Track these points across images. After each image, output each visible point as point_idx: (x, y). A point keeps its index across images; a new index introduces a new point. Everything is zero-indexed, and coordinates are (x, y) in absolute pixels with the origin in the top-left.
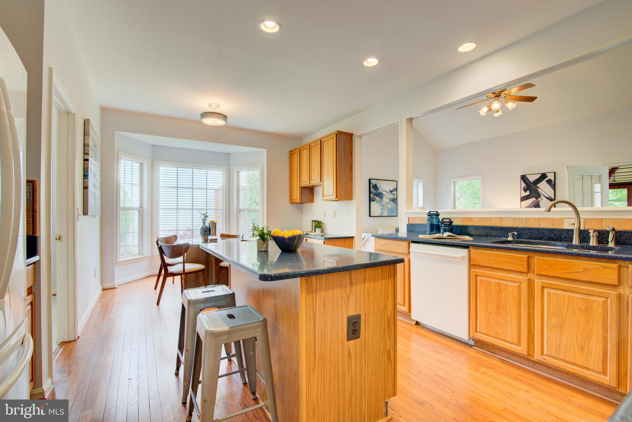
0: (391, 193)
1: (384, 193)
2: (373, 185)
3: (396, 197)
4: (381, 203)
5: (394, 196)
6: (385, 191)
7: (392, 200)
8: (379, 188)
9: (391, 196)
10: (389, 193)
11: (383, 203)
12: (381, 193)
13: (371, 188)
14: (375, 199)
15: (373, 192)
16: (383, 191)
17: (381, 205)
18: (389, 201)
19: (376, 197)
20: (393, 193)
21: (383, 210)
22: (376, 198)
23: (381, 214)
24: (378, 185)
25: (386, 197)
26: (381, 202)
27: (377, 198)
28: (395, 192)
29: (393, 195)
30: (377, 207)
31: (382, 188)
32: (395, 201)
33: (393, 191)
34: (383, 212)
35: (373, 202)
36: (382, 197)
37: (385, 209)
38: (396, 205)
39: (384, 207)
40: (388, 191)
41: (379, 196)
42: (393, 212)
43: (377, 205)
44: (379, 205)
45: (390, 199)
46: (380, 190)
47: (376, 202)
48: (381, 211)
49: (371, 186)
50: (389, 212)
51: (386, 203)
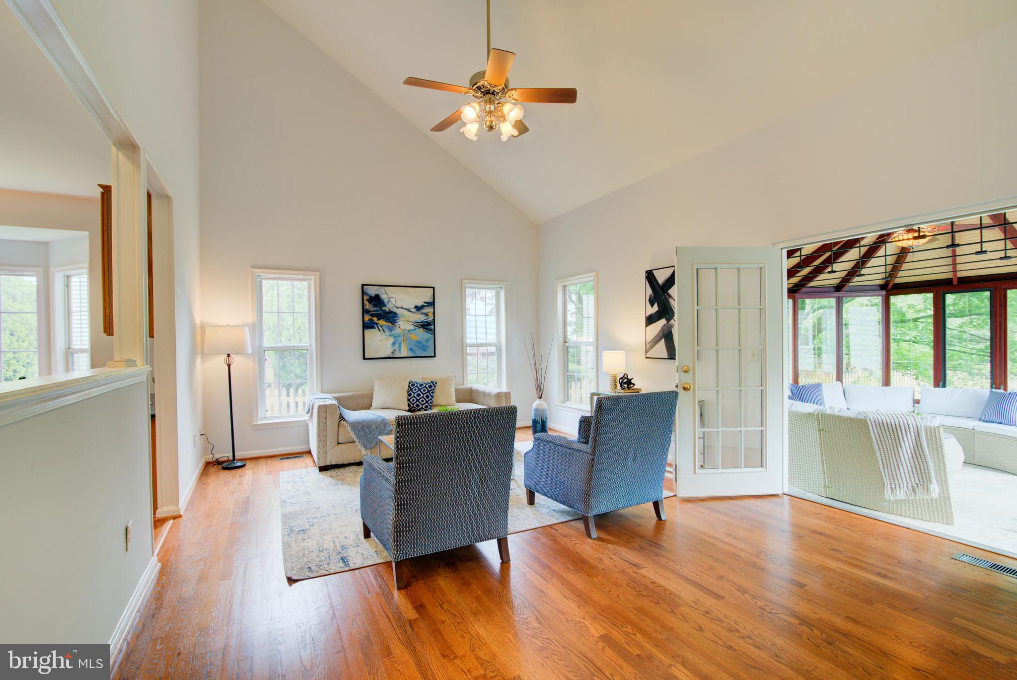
0: (417, 310)
1: (399, 311)
2: (371, 297)
3: (432, 318)
4: (393, 332)
5: (427, 317)
6: (402, 308)
7: (421, 325)
8: (386, 302)
9: (422, 318)
10: (411, 312)
11: (397, 331)
12: (391, 312)
13: (365, 301)
14: (377, 324)
15: (370, 311)
16: (398, 308)
17: (391, 335)
18: (412, 327)
19: (378, 320)
20: (425, 310)
21: (397, 346)
22: (377, 322)
23: (392, 353)
24: (384, 297)
25: (404, 318)
26: (391, 330)
27: (382, 322)
28: (429, 310)
29: (423, 315)
30: (381, 341)
31: (394, 303)
32: (429, 327)
33: (425, 308)
34: (397, 350)
35: (372, 330)
36: (396, 320)
37: (403, 343)
38: (431, 334)
39: (400, 339)
40: (411, 306)
41: (386, 317)
42: (424, 349)
43: (382, 335)
44: (386, 335)
45: (417, 324)
46: (389, 307)
47: (380, 330)
48: (392, 348)
49: (365, 298)
50: (413, 348)
51: (405, 331)
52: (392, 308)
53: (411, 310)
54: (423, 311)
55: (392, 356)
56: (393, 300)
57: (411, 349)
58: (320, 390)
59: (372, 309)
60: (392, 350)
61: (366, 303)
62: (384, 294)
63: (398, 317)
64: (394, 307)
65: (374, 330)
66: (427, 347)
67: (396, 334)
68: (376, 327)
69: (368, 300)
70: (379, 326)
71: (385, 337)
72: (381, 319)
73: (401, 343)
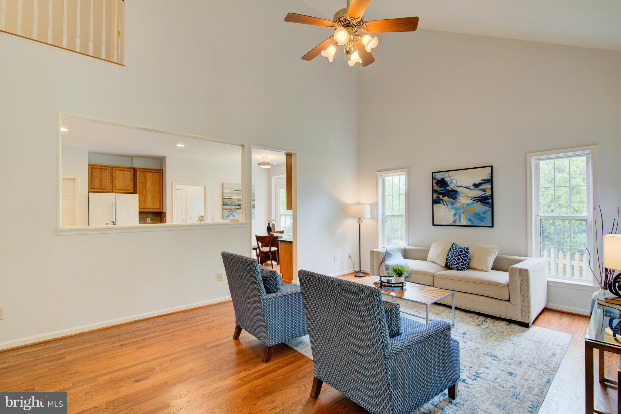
0: (475, 187)
1: (459, 189)
2: (438, 181)
3: (490, 193)
4: (455, 206)
5: (484, 193)
6: (462, 187)
7: (478, 200)
8: (449, 184)
9: (478, 193)
10: (470, 189)
11: (458, 205)
12: (453, 191)
13: (434, 184)
14: (442, 200)
15: (438, 191)
16: (459, 187)
17: (452, 208)
18: (471, 202)
19: (443, 197)
20: (483, 187)
21: (457, 217)
22: (442, 198)
23: (454, 222)
24: (447, 180)
25: (464, 195)
26: (452, 204)
27: (446, 198)
28: (486, 186)
29: (481, 191)
30: (445, 212)
31: (455, 183)
32: (487, 201)
33: (482, 185)
34: (458, 219)
35: (438, 204)
36: (457, 196)
37: (462, 215)
38: (488, 207)
39: (461, 211)
40: (470, 184)
41: (449, 194)
42: (482, 219)
43: (445, 208)
44: (449, 208)
45: (475, 198)
46: (452, 186)
47: (444, 205)
48: (454, 218)
49: (434, 182)
50: (471, 219)
51: (464, 205)
52: (454, 187)
53: (469, 188)
54: (481, 187)
55: (453, 224)
56: (454, 181)
57: (469, 220)
58: (407, 244)
59: (439, 189)
60: (453, 220)
61: (435, 185)
62: (447, 177)
63: (458, 194)
64: (456, 187)
65: (440, 205)
66: (485, 218)
67: (457, 207)
68: (442, 203)
69: (436, 183)
70: (444, 201)
71: (449, 209)
72: (445, 196)
73: (460, 214)
